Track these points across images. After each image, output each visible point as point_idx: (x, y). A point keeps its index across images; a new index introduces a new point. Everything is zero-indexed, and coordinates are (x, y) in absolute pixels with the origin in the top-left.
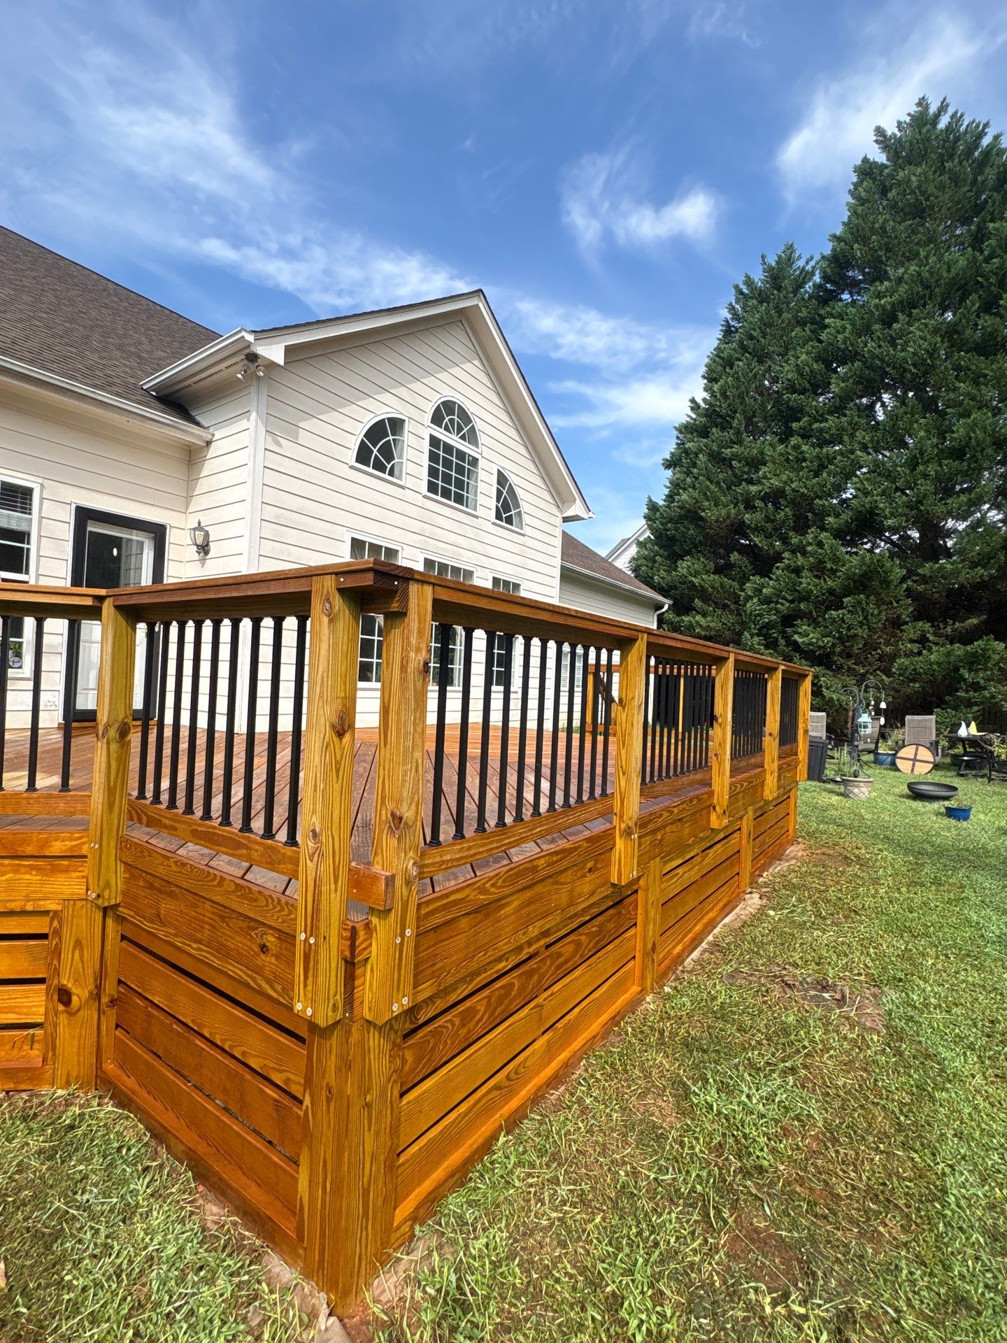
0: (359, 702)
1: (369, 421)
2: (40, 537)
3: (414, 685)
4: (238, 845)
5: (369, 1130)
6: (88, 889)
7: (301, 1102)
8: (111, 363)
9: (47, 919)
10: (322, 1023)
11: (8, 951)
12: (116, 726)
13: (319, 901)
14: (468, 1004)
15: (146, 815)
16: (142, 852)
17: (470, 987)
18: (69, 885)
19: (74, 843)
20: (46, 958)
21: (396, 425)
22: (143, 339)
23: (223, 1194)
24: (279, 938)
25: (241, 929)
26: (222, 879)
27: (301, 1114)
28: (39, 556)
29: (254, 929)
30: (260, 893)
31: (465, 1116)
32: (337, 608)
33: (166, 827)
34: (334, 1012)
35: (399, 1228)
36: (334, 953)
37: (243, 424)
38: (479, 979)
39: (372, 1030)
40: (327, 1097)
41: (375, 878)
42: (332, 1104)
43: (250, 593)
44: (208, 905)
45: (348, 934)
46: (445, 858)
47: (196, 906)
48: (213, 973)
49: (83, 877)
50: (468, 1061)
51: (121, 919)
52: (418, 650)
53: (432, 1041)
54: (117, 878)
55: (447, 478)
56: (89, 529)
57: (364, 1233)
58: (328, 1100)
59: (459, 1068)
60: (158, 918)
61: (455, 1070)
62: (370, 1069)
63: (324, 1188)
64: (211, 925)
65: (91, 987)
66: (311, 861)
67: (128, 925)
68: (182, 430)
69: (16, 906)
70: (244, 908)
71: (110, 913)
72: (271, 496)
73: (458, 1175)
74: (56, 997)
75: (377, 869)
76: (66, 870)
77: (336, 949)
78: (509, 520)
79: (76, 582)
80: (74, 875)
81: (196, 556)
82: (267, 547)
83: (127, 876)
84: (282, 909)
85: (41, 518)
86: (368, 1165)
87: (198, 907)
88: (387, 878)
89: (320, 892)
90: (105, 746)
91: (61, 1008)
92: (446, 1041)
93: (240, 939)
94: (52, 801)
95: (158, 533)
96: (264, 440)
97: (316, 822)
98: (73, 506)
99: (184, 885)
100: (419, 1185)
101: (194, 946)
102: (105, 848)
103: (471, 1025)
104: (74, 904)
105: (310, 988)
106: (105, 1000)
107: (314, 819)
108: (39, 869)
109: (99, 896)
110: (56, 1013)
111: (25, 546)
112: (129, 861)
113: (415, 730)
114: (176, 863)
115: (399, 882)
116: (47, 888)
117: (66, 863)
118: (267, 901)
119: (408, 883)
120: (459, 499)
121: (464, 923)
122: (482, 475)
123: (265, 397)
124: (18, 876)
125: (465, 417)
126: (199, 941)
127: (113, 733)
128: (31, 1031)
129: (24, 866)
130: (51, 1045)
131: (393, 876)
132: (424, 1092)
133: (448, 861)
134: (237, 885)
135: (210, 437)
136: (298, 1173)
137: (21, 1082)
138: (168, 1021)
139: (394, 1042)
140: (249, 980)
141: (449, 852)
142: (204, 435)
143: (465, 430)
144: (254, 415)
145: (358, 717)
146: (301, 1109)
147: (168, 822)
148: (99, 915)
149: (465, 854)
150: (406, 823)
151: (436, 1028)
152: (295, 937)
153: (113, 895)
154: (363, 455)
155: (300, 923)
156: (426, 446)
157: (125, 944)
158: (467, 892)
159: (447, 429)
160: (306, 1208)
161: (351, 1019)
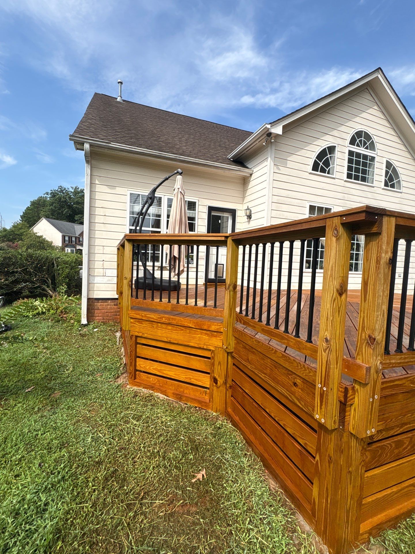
0: (349, 279)
1: (318, 150)
2: (198, 218)
3: (384, 271)
4: (283, 338)
5: (350, 484)
6: (223, 345)
7: (314, 458)
8: (217, 152)
9: (210, 353)
10: (329, 428)
11: (199, 361)
12: (232, 285)
13: (329, 372)
14: (399, 438)
15: (243, 320)
16: (242, 334)
17: (401, 430)
18: (216, 342)
19: (218, 327)
20: (209, 366)
21: (332, 149)
22: (226, 141)
23: (276, 479)
24: (303, 382)
25: (285, 374)
26: (276, 351)
27: (315, 463)
28: (198, 225)
29: (290, 375)
30: (294, 360)
31: (396, 494)
32: (341, 233)
33: (251, 326)
34: (334, 424)
35: (362, 534)
36: (335, 397)
37: (265, 163)
38: (406, 427)
39: (353, 438)
40: (329, 461)
41: (360, 367)
42: (332, 465)
43: (292, 230)
44: (269, 360)
45: (343, 390)
46: (392, 362)
47: (264, 359)
48: (270, 388)
49: (221, 340)
50: (398, 467)
51: (233, 357)
52: (387, 252)
53: (380, 451)
54: (233, 342)
55: (357, 170)
56: (212, 214)
57: (347, 530)
58: (329, 462)
59: (393, 469)
60: (248, 360)
61: (391, 469)
62: (351, 456)
63: (327, 500)
64: (270, 368)
65: (224, 380)
66: (325, 352)
67: (236, 360)
68: (242, 171)
69: (202, 346)
70: (287, 365)
71: (229, 354)
72: (276, 192)
73: (392, 522)
74: (213, 380)
75: (359, 361)
76: (216, 336)
77: (336, 396)
78: (393, 186)
79: (208, 232)
80: (218, 338)
81: (247, 220)
82: (274, 213)
83: (236, 342)
84: (305, 370)
85: (198, 212)
86: (349, 500)
87: (265, 360)
88: (367, 368)
89: (330, 368)
90: (229, 293)
91: (214, 384)
92: (387, 453)
93: (284, 377)
94: (211, 311)
95: (233, 212)
96: (274, 169)
97: (328, 335)
98: (208, 206)
99: (259, 350)
100: (371, 517)
101: (263, 375)
102: (229, 330)
103: (401, 449)
104: (218, 349)
105: (323, 410)
106: (228, 385)
107: (326, 333)
108: (208, 335)
109: (227, 348)
110: (213, 386)
111: (194, 222)
112: (237, 336)
113: (383, 294)
114: (256, 341)
115: (372, 371)
116: (210, 342)
117: (216, 334)
118: (298, 365)
119: (377, 372)
120: (364, 179)
121: (400, 397)
122: (377, 165)
123: (274, 150)
124: (202, 336)
125: (368, 137)
126: (265, 374)
127: (231, 288)
128: (205, 390)
129: (204, 333)
130: (211, 396)
131: (370, 368)
132: (375, 475)
133: (393, 363)
134: (283, 355)
135: (252, 172)
136: (312, 487)
137: (203, 406)
138: (251, 400)
139: (363, 447)
140: (288, 396)
141: (394, 359)
142: (250, 171)
143: (368, 144)
144: (269, 159)
145: (349, 285)
146: (314, 461)
147: (252, 324)
148: (226, 355)
149: (403, 361)
150: (377, 342)
151: (382, 445)
152: (315, 386)
153: (231, 348)
154: (315, 167)
155: (318, 379)
156: (346, 156)
157: (234, 367)
158: (404, 381)
159: (358, 145)
160: (317, 503)
161: (343, 430)
